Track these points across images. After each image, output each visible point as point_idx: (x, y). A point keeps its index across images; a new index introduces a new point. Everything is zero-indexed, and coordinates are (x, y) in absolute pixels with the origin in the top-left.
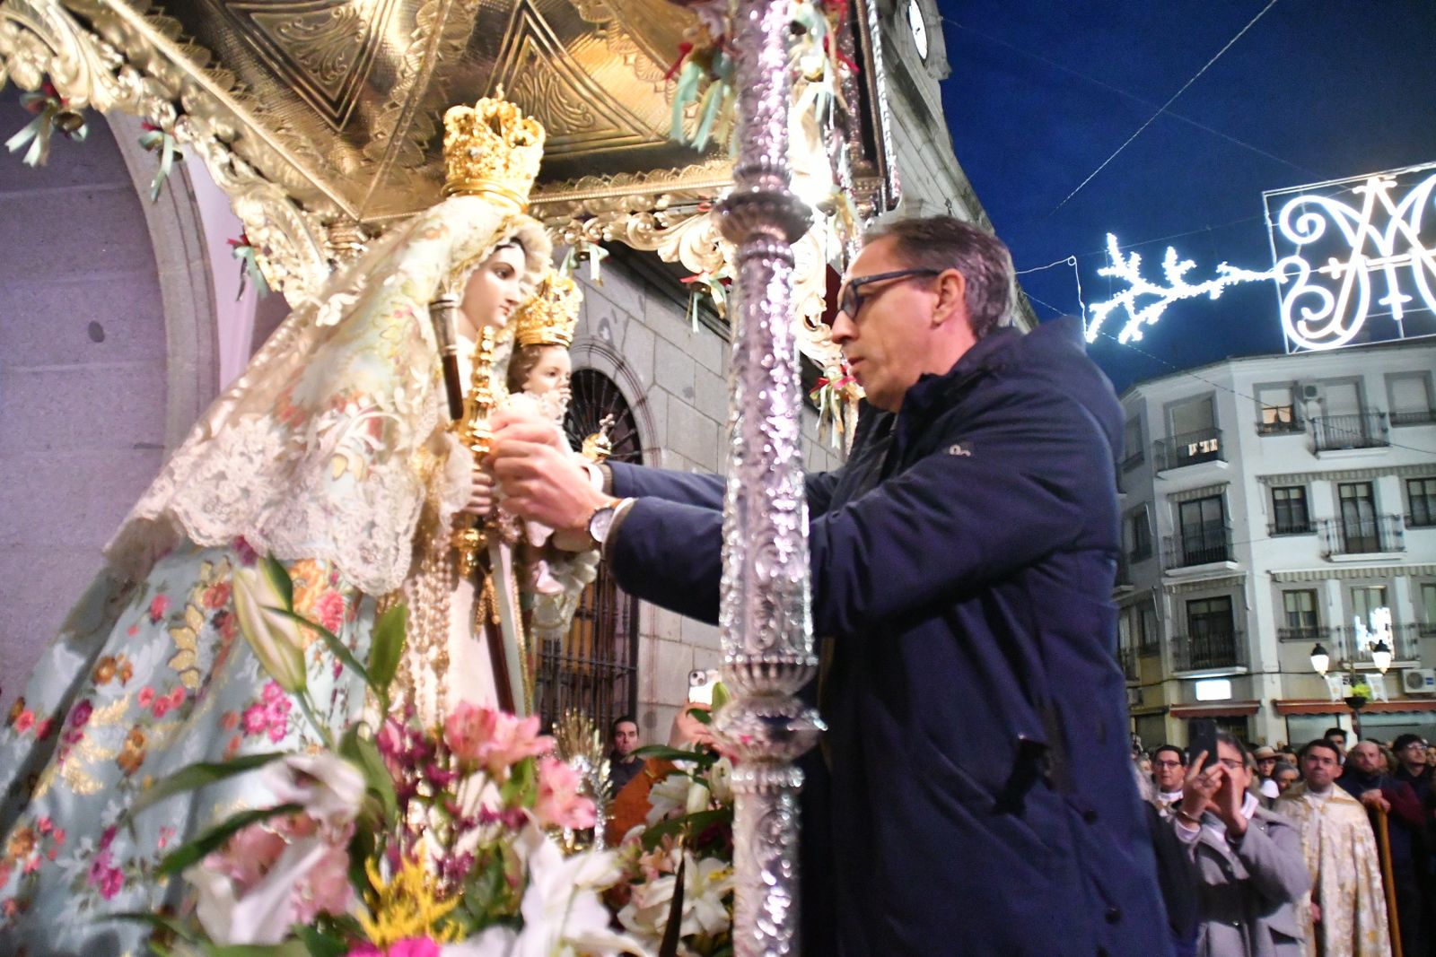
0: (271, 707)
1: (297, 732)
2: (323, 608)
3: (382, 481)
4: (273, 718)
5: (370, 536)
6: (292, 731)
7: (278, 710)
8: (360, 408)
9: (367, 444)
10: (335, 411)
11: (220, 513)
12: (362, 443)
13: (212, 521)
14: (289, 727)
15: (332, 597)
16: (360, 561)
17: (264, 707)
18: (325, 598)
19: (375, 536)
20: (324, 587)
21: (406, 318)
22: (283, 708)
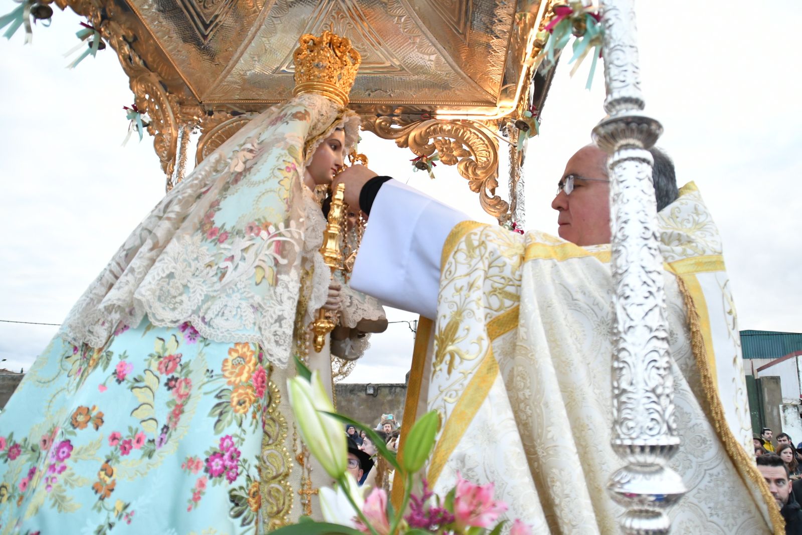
0: (227, 456)
1: (245, 473)
2: (256, 379)
3: (287, 287)
4: (228, 463)
5: (281, 326)
6: (242, 472)
7: (232, 458)
8: (269, 234)
9: (275, 259)
10: (253, 234)
11: (170, 303)
12: (272, 258)
13: (164, 308)
14: (240, 469)
15: (261, 371)
16: (274, 344)
17: (222, 456)
18: (257, 372)
19: (283, 325)
20: (255, 365)
21: (292, 171)
22: (235, 455)
